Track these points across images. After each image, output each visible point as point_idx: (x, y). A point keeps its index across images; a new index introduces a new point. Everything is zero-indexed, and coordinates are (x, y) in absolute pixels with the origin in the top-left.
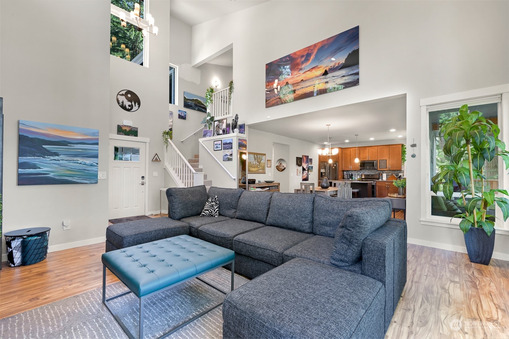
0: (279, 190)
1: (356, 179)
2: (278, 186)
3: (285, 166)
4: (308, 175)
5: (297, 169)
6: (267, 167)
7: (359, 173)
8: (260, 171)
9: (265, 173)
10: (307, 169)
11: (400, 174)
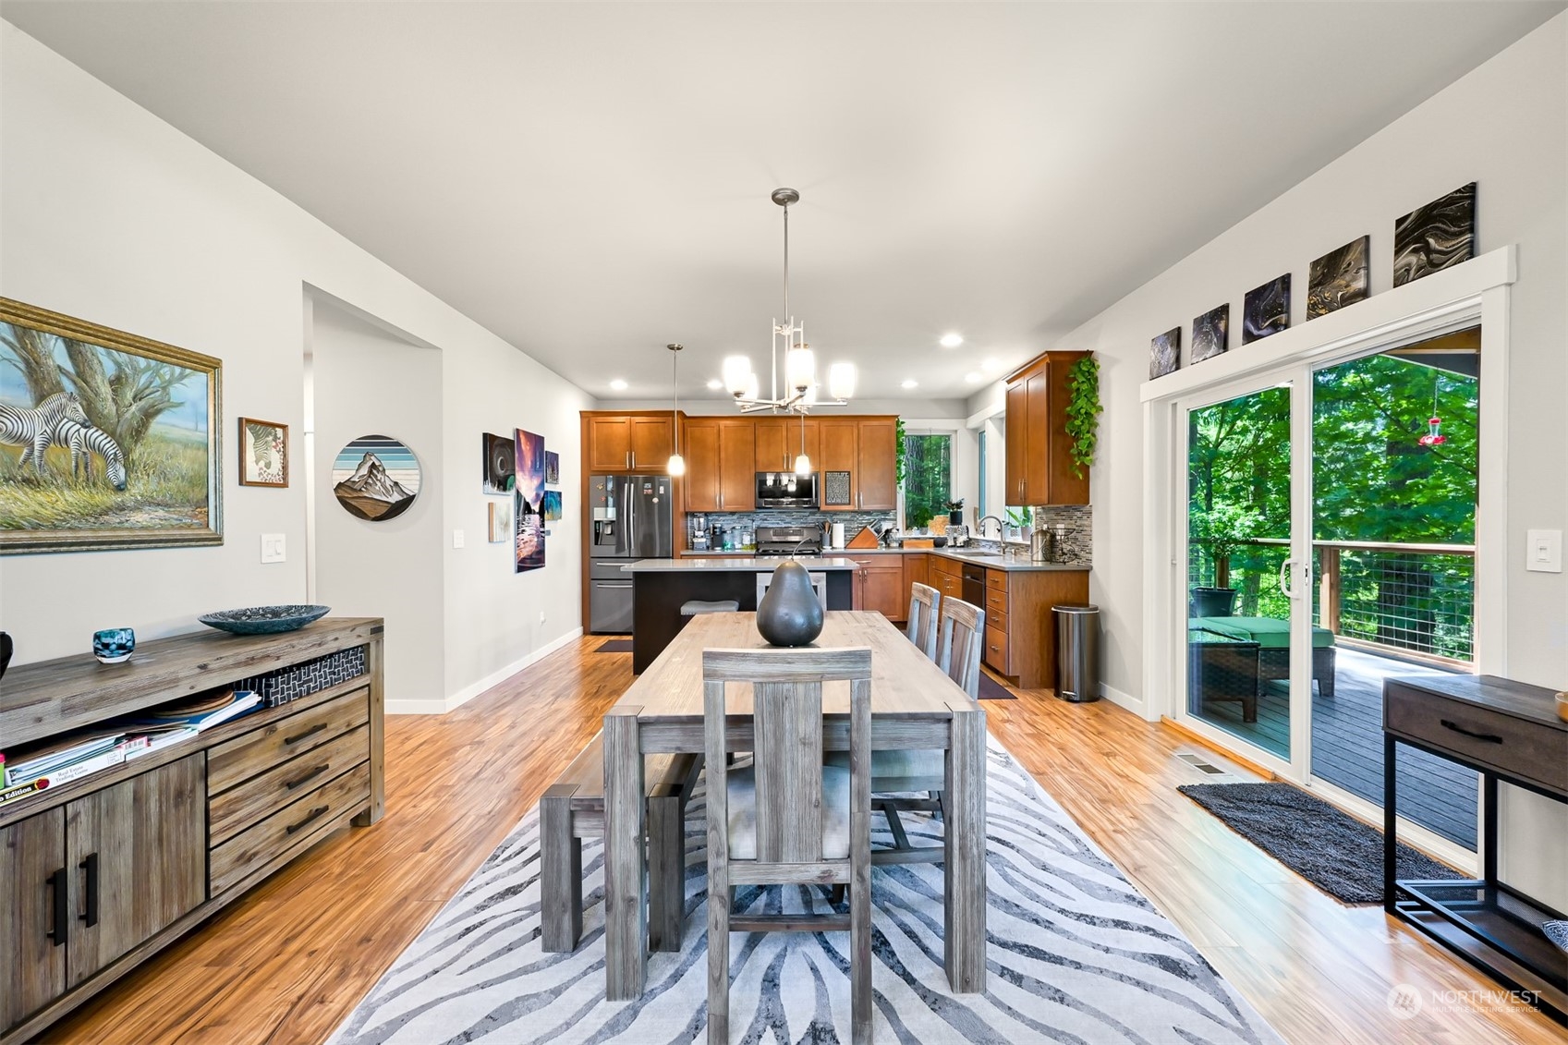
0: (379, 676)
1: (738, 546)
2: (365, 648)
3: (410, 486)
4: (541, 534)
5: (490, 505)
6: (242, 481)
7: (746, 521)
8: (140, 518)
9: (217, 540)
10: (536, 507)
11: (886, 526)
